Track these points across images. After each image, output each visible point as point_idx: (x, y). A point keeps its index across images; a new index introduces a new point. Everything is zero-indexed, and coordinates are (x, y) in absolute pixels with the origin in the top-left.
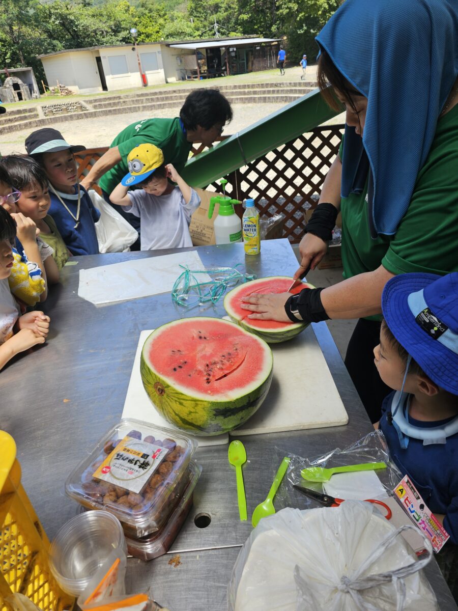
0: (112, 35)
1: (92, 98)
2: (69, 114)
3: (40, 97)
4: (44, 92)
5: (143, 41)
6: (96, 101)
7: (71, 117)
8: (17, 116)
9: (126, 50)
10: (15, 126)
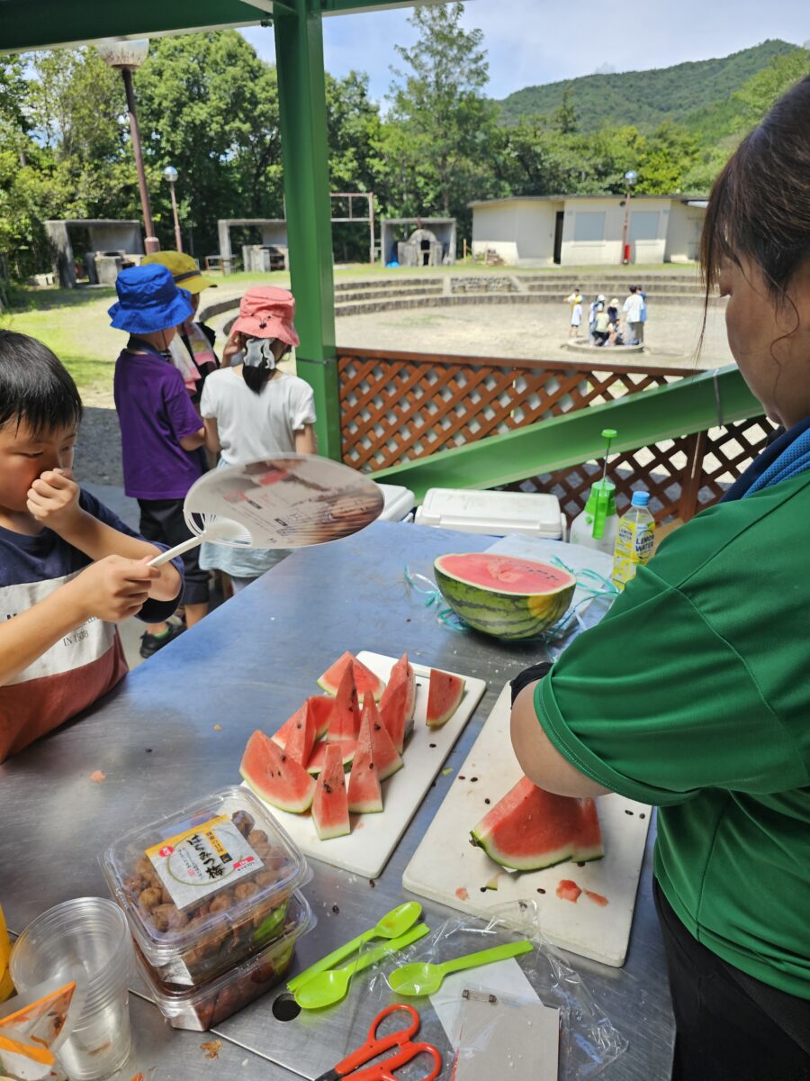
0: (593, 179)
1: (531, 274)
2: (489, 294)
3: (454, 264)
4: (463, 257)
5: (644, 193)
6: (535, 278)
7: (490, 299)
8: (413, 287)
9: (610, 205)
10: (405, 302)
